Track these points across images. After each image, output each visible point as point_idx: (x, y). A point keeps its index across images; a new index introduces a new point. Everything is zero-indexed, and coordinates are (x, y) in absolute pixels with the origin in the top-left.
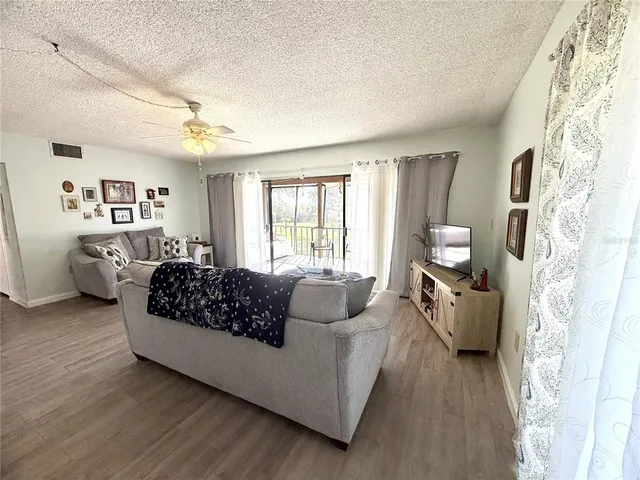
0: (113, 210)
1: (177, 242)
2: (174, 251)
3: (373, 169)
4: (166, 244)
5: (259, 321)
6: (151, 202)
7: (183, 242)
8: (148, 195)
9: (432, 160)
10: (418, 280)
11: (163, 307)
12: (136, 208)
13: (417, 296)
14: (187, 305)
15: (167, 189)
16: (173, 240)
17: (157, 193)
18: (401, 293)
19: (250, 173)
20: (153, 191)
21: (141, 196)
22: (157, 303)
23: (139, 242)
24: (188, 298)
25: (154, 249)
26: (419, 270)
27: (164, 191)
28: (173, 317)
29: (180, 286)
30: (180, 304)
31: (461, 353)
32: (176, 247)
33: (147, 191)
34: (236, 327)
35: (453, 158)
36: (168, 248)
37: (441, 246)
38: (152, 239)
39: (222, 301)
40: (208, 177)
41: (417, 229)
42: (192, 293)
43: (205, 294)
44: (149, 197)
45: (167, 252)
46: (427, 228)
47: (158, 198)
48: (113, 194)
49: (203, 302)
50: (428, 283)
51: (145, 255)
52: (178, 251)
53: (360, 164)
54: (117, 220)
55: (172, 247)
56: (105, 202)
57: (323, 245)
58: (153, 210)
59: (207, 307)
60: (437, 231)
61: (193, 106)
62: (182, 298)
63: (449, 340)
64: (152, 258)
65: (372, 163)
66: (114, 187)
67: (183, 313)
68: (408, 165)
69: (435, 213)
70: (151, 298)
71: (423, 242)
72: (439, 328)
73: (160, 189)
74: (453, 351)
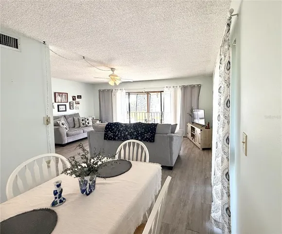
0: (58, 106)
1: (88, 120)
2: (87, 124)
3: (172, 89)
4: (83, 120)
5: (147, 136)
6: (74, 101)
7: (90, 119)
8: (73, 99)
9: (193, 87)
10: (189, 129)
11: (111, 137)
12: (68, 105)
13: (189, 135)
14: (121, 135)
15: (81, 96)
16: (85, 119)
17: (76, 98)
18: (184, 135)
19: (120, 90)
20: (75, 97)
21: (70, 99)
22: (108, 136)
23: (70, 120)
24: (121, 133)
25: (77, 123)
26: (190, 125)
27: (79, 97)
28: (114, 139)
29: (117, 129)
30: (118, 135)
31: (204, 149)
32: (87, 121)
33: (73, 97)
34: (140, 138)
35: (199, 87)
36: (84, 122)
37: (197, 119)
38: (76, 119)
39: (134, 132)
40: (100, 91)
41: (189, 111)
42: (122, 131)
43: (127, 131)
44: (73, 100)
45: (83, 124)
46: (192, 111)
47: (77, 100)
48: (59, 98)
49: (127, 133)
50: (193, 129)
51: (73, 126)
52: (88, 123)
53: (167, 87)
54: (60, 110)
55: (86, 122)
56: (55, 102)
57: (150, 120)
58: (75, 105)
59: (128, 134)
60: (196, 113)
61: (112, 69)
62: (118, 133)
63: (199, 146)
64: (76, 127)
65: (172, 87)
66: (59, 95)
67: (119, 138)
68: (184, 88)
69: (194, 105)
70: (105, 134)
71: (191, 115)
72: (197, 143)
73: (78, 96)
74: (201, 149)
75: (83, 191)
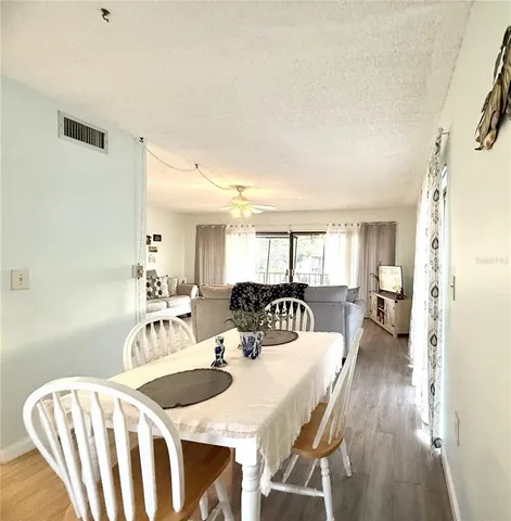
1: (159, 284)
2: (157, 293)
3: (343, 229)
4: (148, 285)
6: (148, 247)
9: (381, 226)
10: (374, 301)
13: (374, 314)
15: (160, 236)
17: (152, 239)
20: (149, 237)
26: (375, 296)
27: (158, 238)
31: (399, 336)
32: (158, 289)
35: (393, 226)
36: (151, 290)
40: (199, 227)
44: (147, 243)
47: (153, 244)
52: (160, 293)
53: (333, 225)
55: (155, 289)
58: (148, 253)
61: (239, 188)
63: (392, 330)
65: (343, 225)
68: (366, 229)
71: (377, 278)
73: (155, 236)
74: (395, 336)
75: (247, 354)
